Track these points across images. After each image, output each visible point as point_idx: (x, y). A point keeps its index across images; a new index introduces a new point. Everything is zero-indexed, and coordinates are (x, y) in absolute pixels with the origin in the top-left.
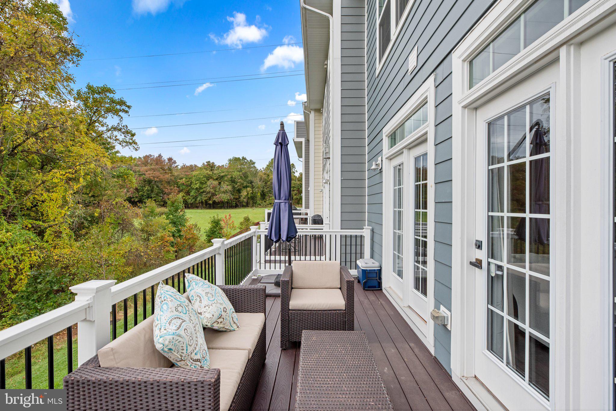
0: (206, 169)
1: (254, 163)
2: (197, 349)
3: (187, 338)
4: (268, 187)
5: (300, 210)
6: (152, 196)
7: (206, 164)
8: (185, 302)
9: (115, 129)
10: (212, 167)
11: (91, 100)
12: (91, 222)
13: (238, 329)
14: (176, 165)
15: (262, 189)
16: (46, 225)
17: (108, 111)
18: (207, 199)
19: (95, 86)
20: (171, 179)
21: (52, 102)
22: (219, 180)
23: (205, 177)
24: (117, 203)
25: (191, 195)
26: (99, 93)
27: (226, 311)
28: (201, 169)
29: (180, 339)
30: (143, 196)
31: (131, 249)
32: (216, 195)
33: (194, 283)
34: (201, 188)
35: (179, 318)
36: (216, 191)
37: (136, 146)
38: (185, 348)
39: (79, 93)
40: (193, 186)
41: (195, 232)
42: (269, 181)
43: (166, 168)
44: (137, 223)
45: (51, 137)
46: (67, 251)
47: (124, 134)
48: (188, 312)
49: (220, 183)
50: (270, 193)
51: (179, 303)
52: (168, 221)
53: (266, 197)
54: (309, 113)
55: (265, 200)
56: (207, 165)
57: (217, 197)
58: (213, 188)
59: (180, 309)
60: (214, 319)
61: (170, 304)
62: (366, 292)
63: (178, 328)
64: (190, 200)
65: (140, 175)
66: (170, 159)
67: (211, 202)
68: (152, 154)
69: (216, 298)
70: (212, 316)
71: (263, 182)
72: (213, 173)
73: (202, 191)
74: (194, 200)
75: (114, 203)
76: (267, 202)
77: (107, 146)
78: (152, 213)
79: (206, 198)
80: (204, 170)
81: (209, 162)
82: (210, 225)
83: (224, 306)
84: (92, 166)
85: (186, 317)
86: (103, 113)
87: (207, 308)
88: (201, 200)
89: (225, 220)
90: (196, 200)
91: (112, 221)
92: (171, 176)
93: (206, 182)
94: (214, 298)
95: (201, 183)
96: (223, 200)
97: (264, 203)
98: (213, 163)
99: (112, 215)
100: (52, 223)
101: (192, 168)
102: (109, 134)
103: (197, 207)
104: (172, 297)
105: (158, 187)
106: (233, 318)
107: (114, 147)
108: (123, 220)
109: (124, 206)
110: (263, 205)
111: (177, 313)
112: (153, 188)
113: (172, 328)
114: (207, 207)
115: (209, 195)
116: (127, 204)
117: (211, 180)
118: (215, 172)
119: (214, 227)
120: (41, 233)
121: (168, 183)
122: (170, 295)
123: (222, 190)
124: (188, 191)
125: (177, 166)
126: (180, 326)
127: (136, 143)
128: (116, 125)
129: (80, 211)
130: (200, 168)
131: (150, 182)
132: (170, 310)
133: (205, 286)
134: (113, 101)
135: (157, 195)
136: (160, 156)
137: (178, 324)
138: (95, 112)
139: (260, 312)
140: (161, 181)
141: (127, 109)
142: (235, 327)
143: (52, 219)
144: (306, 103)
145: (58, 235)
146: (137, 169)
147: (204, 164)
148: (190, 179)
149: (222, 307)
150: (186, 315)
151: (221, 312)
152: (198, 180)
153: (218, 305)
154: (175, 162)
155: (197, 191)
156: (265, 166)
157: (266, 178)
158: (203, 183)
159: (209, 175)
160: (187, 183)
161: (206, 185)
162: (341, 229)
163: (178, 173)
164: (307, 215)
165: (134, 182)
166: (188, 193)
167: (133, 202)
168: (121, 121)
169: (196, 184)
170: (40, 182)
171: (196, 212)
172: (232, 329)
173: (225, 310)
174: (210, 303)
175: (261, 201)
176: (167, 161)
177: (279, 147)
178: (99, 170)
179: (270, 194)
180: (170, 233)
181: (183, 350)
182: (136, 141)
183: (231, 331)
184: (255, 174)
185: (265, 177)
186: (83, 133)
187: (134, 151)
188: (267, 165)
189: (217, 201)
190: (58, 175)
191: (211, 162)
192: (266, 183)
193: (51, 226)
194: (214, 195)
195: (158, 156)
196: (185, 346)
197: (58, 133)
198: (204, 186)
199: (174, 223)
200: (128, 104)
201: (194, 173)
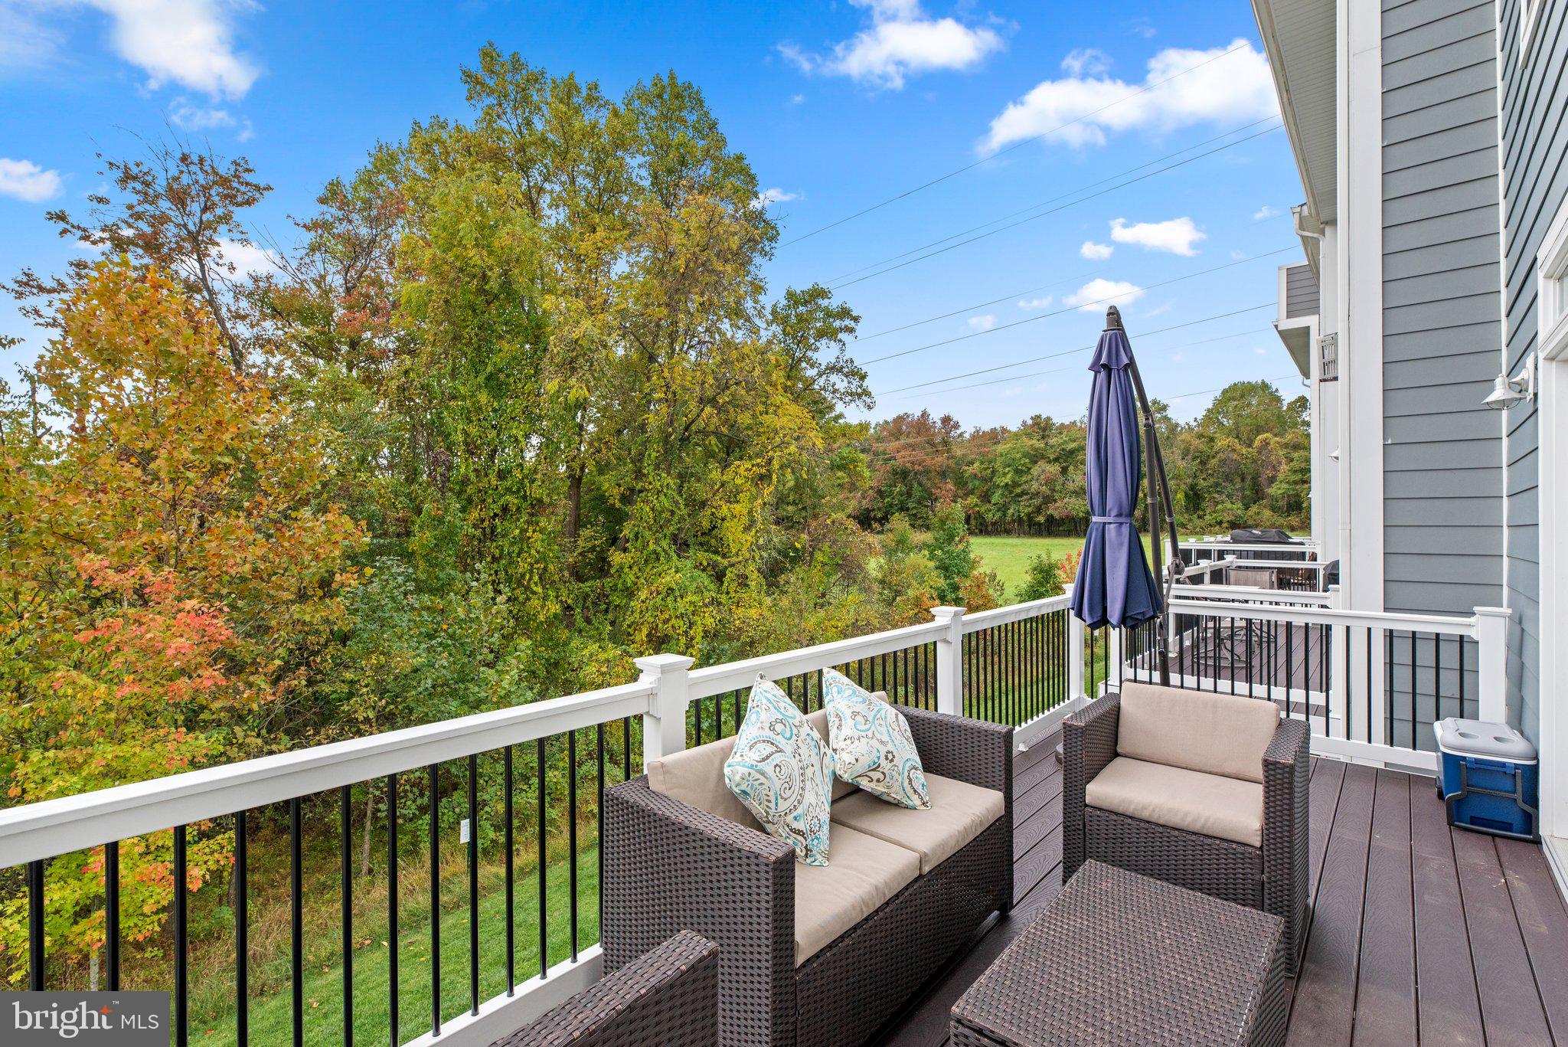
0: (1029, 436)
1: (1164, 408)
2: (800, 811)
3: (778, 784)
4: (1212, 475)
5: (1302, 544)
6: (910, 505)
7: (1030, 422)
8: (794, 718)
9: (833, 369)
10: (1044, 430)
11: (793, 319)
12: (794, 561)
13: (923, 808)
14: (959, 432)
15: (1189, 481)
16: (725, 562)
17: (821, 334)
18: (1033, 512)
19: (798, 292)
20: (948, 467)
21: (740, 336)
22: (1061, 461)
23: (1026, 455)
24: (833, 522)
25: (993, 502)
26: (806, 303)
27: (892, 761)
28: (1016, 436)
29: (762, 779)
30: (891, 505)
31: (857, 620)
32: (1055, 501)
33: (835, 689)
34: (1016, 484)
35: (772, 744)
36: (1054, 490)
37: (868, 400)
38: (773, 800)
39: (774, 312)
40: (997, 480)
41: (991, 592)
42: (1214, 457)
43: (938, 440)
44: (874, 566)
45: (734, 402)
46: (753, 613)
47: (847, 377)
48: (794, 738)
49: (1064, 471)
50: (1218, 492)
51: (781, 717)
52: (932, 564)
53: (1204, 504)
54: (1315, 235)
55: (1201, 513)
56: (1033, 425)
57: (1057, 505)
58: (1046, 484)
59: (779, 727)
60: (860, 768)
61: (764, 715)
62: (1457, 836)
63: (764, 760)
64: (990, 515)
65: (885, 460)
66: (946, 420)
67: (1041, 519)
68: (909, 413)
69: (873, 728)
70: (854, 762)
71: (1194, 458)
72: (1046, 444)
73: (1018, 490)
74: (999, 514)
75: (828, 522)
76: (1207, 517)
77: (819, 407)
78: (902, 543)
79: (1030, 509)
80: (1025, 439)
81: (1039, 417)
82: (1028, 578)
83: (890, 747)
84: (793, 448)
85: (788, 747)
86: (813, 341)
87: (849, 742)
88: (1016, 514)
89: (1068, 567)
90: (1005, 515)
91: (826, 560)
92: (948, 458)
93: (1029, 469)
94: (867, 726)
95: (1018, 472)
96: (1074, 513)
97: (1199, 522)
98: (1049, 419)
99: (826, 548)
100: (734, 560)
101: (995, 436)
102: (822, 381)
103: (1008, 532)
104: (771, 702)
105: (920, 484)
106: (910, 780)
107: (831, 408)
108: (843, 558)
109: (846, 528)
110: (1195, 528)
111: (771, 734)
112: (911, 488)
113: (754, 756)
114: (1032, 530)
115: (1036, 502)
116: (852, 525)
117: (1042, 464)
118: (1053, 441)
119: (1040, 584)
120: (719, 577)
121: (943, 474)
122: (769, 700)
123: (1071, 486)
124: (986, 492)
125: (961, 435)
126: (768, 757)
127: (868, 394)
128: (833, 361)
129: (779, 537)
130: (1016, 434)
131: (903, 475)
132: (759, 725)
133: (855, 699)
134: (829, 314)
135: (919, 503)
136: (924, 414)
137: (765, 753)
138: (799, 342)
139: (993, 787)
140: (927, 472)
141: (851, 324)
142: (917, 802)
143: (734, 551)
144: (1305, 207)
145: (743, 581)
146: (880, 447)
147: (1024, 422)
148: (990, 462)
149: (883, 750)
150: (790, 742)
151: (879, 758)
152: (1009, 466)
153: (874, 742)
154: (957, 426)
155: (1006, 493)
156: (1200, 414)
157: (1203, 447)
158: (1022, 471)
159: (1036, 450)
160: (984, 473)
161: (1030, 477)
162: (1386, 610)
163: (964, 451)
164: (1315, 560)
165: (869, 478)
166: (986, 498)
167: (865, 520)
168: (842, 351)
169: (1005, 474)
170: (719, 484)
171: (1007, 545)
172: (910, 803)
173: (890, 757)
174: (857, 734)
175: (1186, 516)
176: (939, 424)
177: (1103, 374)
178: (805, 457)
179: (1216, 496)
180: (933, 591)
181: (769, 801)
182: (870, 389)
183: (907, 807)
184: (1168, 438)
185: (1201, 446)
186: (779, 387)
187: (865, 410)
188: (1208, 410)
189: (1056, 515)
190: (741, 470)
191: (1043, 417)
192: (1203, 463)
193: (733, 565)
194: (1048, 500)
195: (920, 414)
196: (771, 794)
197: (743, 392)
198: (1024, 479)
199: (944, 569)
200: (854, 314)
201: (1000, 448)
